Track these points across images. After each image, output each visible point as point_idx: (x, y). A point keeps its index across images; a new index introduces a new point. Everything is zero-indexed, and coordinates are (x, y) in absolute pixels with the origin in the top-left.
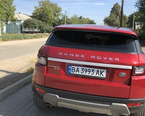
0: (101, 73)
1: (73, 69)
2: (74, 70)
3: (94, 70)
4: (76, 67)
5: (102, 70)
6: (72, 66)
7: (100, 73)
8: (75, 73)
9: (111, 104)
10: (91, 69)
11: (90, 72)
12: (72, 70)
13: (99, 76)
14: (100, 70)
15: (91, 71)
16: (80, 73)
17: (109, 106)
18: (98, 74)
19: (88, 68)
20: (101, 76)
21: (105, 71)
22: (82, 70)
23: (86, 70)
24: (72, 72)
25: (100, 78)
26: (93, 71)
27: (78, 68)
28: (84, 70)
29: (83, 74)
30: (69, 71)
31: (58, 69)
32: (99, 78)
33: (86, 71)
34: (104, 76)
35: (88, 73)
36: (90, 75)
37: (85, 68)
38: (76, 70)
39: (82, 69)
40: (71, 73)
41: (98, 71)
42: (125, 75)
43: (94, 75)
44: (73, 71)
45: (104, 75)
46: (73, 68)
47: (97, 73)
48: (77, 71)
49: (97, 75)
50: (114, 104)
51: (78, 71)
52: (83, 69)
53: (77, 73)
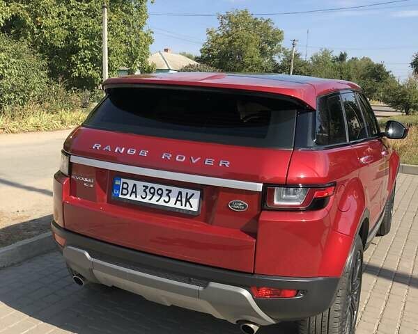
0: (187, 200)
1: (125, 186)
2: (127, 189)
3: (170, 191)
4: (131, 183)
5: (190, 192)
6: (123, 180)
7: (184, 200)
8: (128, 197)
9: (205, 286)
10: (164, 187)
11: (161, 195)
12: (123, 188)
13: (183, 207)
14: (184, 191)
15: (165, 193)
16: (139, 199)
17: (201, 288)
18: (181, 201)
19: (157, 186)
20: (188, 207)
21: (197, 193)
22: (144, 191)
23: (152, 191)
24: (122, 194)
25: (184, 212)
26: (168, 195)
27: (135, 185)
28: (147, 191)
29: (146, 200)
30: (116, 192)
31: (92, 186)
32: (181, 211)
33: (153, 194)
34: (195, 208)
35: (156, 197)
36: (161, 203)
37: (150, 185)
38: (130, 189)
39: (144, 186)
40: (121, 196)
41: (180, 193)
42: (245, 206)
43: (171, 204)
44: (125, 192)
45: (195, 205)
46: (124, 183)
47: (177, 200)
48: (132, 192)
49: (178, 205)
50: (213, 284)
51: (135, 193)
52: (147, 187)
53: (133, 197)
